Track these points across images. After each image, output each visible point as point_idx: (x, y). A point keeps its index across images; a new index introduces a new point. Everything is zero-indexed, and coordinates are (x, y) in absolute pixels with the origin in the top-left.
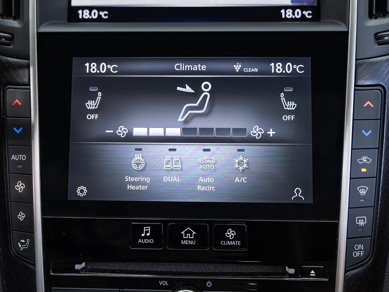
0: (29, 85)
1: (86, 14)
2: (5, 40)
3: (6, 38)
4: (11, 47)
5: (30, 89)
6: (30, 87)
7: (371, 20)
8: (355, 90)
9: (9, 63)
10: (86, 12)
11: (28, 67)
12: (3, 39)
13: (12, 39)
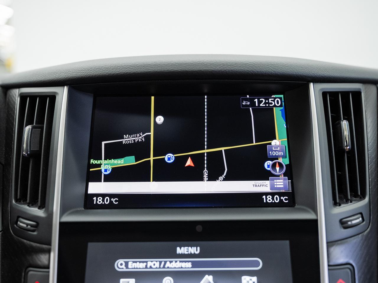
0: (48, 267)
1: (100, 200)
2: (31, 227)
3: (32, 226)
4: (35, 233)
5: (49, 272)
6: (49, 270)
7: (335, 207)
8: (329, 270)
9: (32, 247)
10: (100, 199)
11: (49, 251)
12: (29, 226)
13: (36, 226)
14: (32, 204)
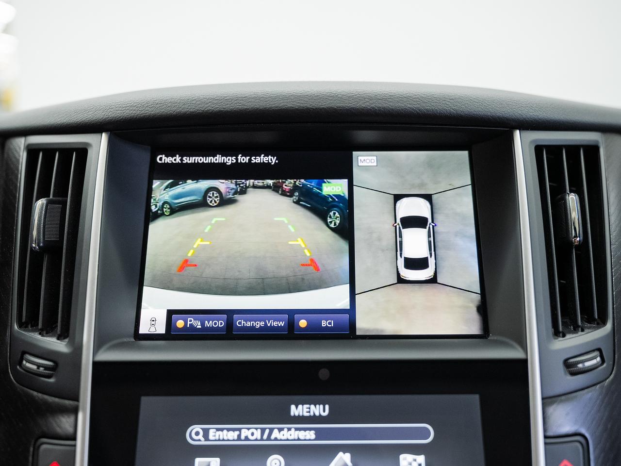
0: (74, 438)
2: (45, 370)
3: (46, 368)
4: (52, 380)
5: (75, 446)
6: (76, 443)
7: (555, 339)
8: (546, 444)
9: (46, 403)
11: (75, 411)
12: (41, 369)
13: (53, 369)
14: (48, 330)
